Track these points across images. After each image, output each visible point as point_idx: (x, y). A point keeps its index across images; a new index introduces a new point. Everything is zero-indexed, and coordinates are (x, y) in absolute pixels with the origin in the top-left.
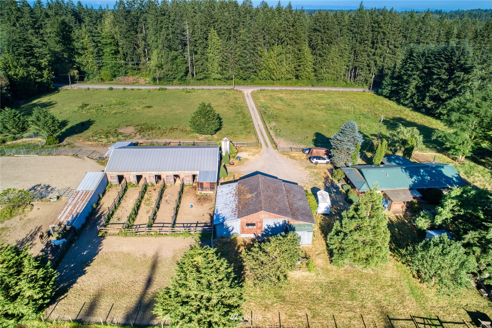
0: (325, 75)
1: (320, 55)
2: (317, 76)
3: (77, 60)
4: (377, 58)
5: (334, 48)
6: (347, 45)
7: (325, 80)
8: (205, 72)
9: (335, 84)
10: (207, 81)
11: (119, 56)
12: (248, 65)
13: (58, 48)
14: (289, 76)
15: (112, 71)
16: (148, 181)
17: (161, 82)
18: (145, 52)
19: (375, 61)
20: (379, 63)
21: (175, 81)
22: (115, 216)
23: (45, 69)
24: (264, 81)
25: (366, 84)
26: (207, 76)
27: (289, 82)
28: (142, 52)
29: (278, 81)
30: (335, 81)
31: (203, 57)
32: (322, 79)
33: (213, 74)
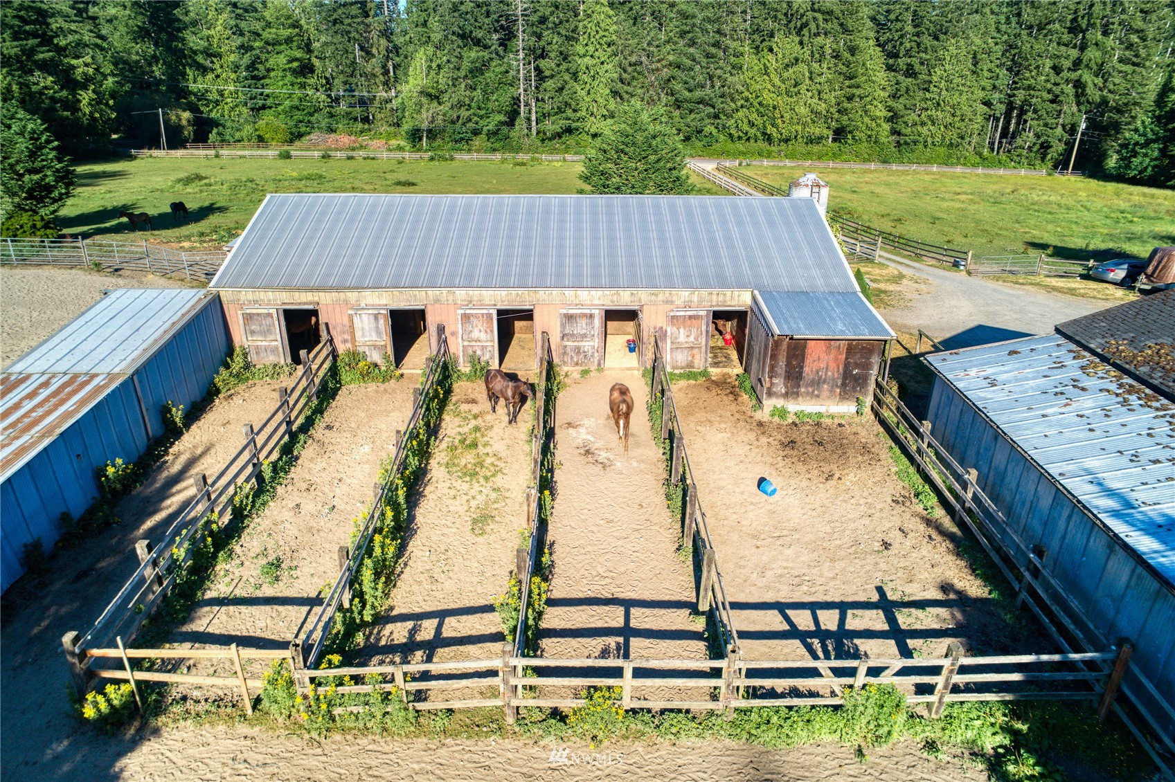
0: (924, 131)
1: (910, 72)
2: (899, 134)
3: (193, 87)
4: (1087, 77)
5: (953, 48)
6: (990, 40)
7: (921, 146)
8: (569, 113)
9: (949, 156)
10: (570, 140)
11: (311, 81)
12: (698, 94)
13: (139, 51)
14: (817, 130)
15: (291, 123)
16: (457, 347)
17: (436, 144)
18: (386, 72)
19: (1079, 85)
20: (1094, 94)
21: (477, 142)
22: (250, 543)
23: (85, 88)
24: (740, 146)
25: (1043, 159)
26: (574, 125)
27: (816, 148)
28: (378, 71)
29: (783, 146)
30: (951, 151)
31: (564, 66)
32: (915, 142)
33: (592, 119)
